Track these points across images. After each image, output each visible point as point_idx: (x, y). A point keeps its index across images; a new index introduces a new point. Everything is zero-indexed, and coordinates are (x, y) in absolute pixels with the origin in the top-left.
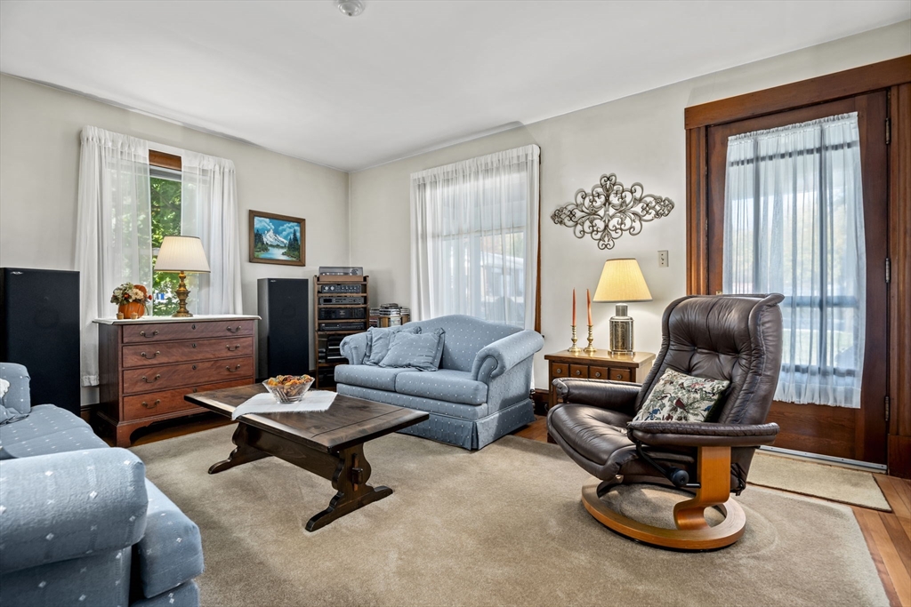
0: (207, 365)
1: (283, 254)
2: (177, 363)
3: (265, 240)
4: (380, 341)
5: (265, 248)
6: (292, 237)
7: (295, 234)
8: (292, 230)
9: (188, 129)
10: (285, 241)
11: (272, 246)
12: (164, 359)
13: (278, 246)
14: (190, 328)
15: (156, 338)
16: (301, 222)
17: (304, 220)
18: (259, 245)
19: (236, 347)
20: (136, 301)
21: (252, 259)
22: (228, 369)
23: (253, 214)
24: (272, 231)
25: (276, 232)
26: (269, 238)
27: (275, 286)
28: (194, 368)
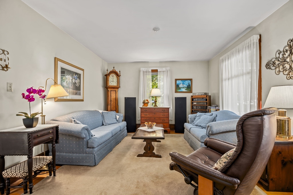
0: (157, 118)
1: (185, 90)
2: (151, 117)
3: (180, 86)
4: (198, 117)
5: (180, 88)
6: (188, 84)
7: (189, 84)
8: (188, 83)
9: (161, 62)
10: (186, 86)
11: (182, 88)
12: (149, 116)
13: (184, 88)
14: (154, 109)
15: (147, 111)
16: (191, 80)
17: (192, 79)
18: (178, 88)
19: (165, 115)
20: (146, 103)
21: (176, 92)
22: (162, 120)
23: (176, 80)
24: (182, 84)
25: (183, 84)
26: (181, 86)
27: (177, 99)
28: (155, 119)
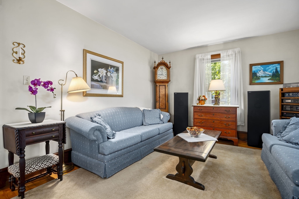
0: (218, 122)
1: (269, 80)
2: (208, 119)
3: (258, 75)
5: (258, 78)
6: (274, 71)
7: (276, 69)
8: (275, 68)
10: (270, 74)
11: (262, 77)
12: (204, 118)
13: (265, 77)
14: (212, 109)
15: (202, 111)
16: (281, 63)
17: (283, 61)
18: (255, 77)
19: (229, 117)
21: (251, 83)
22: (226, 125)
23: (251, 66)
24: (262, 70)
25: (264, 71)
26: (260, 74)
27: (251, 95)
28: (213, 122)
